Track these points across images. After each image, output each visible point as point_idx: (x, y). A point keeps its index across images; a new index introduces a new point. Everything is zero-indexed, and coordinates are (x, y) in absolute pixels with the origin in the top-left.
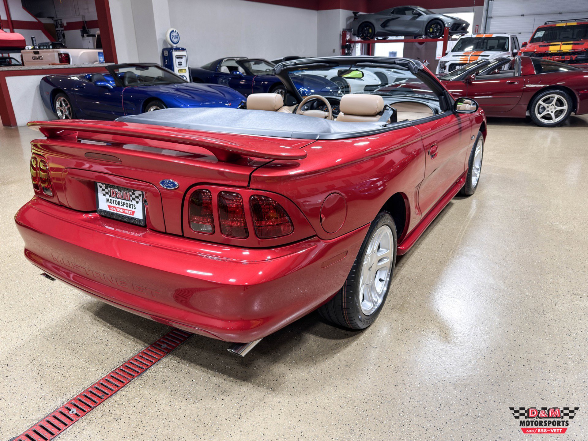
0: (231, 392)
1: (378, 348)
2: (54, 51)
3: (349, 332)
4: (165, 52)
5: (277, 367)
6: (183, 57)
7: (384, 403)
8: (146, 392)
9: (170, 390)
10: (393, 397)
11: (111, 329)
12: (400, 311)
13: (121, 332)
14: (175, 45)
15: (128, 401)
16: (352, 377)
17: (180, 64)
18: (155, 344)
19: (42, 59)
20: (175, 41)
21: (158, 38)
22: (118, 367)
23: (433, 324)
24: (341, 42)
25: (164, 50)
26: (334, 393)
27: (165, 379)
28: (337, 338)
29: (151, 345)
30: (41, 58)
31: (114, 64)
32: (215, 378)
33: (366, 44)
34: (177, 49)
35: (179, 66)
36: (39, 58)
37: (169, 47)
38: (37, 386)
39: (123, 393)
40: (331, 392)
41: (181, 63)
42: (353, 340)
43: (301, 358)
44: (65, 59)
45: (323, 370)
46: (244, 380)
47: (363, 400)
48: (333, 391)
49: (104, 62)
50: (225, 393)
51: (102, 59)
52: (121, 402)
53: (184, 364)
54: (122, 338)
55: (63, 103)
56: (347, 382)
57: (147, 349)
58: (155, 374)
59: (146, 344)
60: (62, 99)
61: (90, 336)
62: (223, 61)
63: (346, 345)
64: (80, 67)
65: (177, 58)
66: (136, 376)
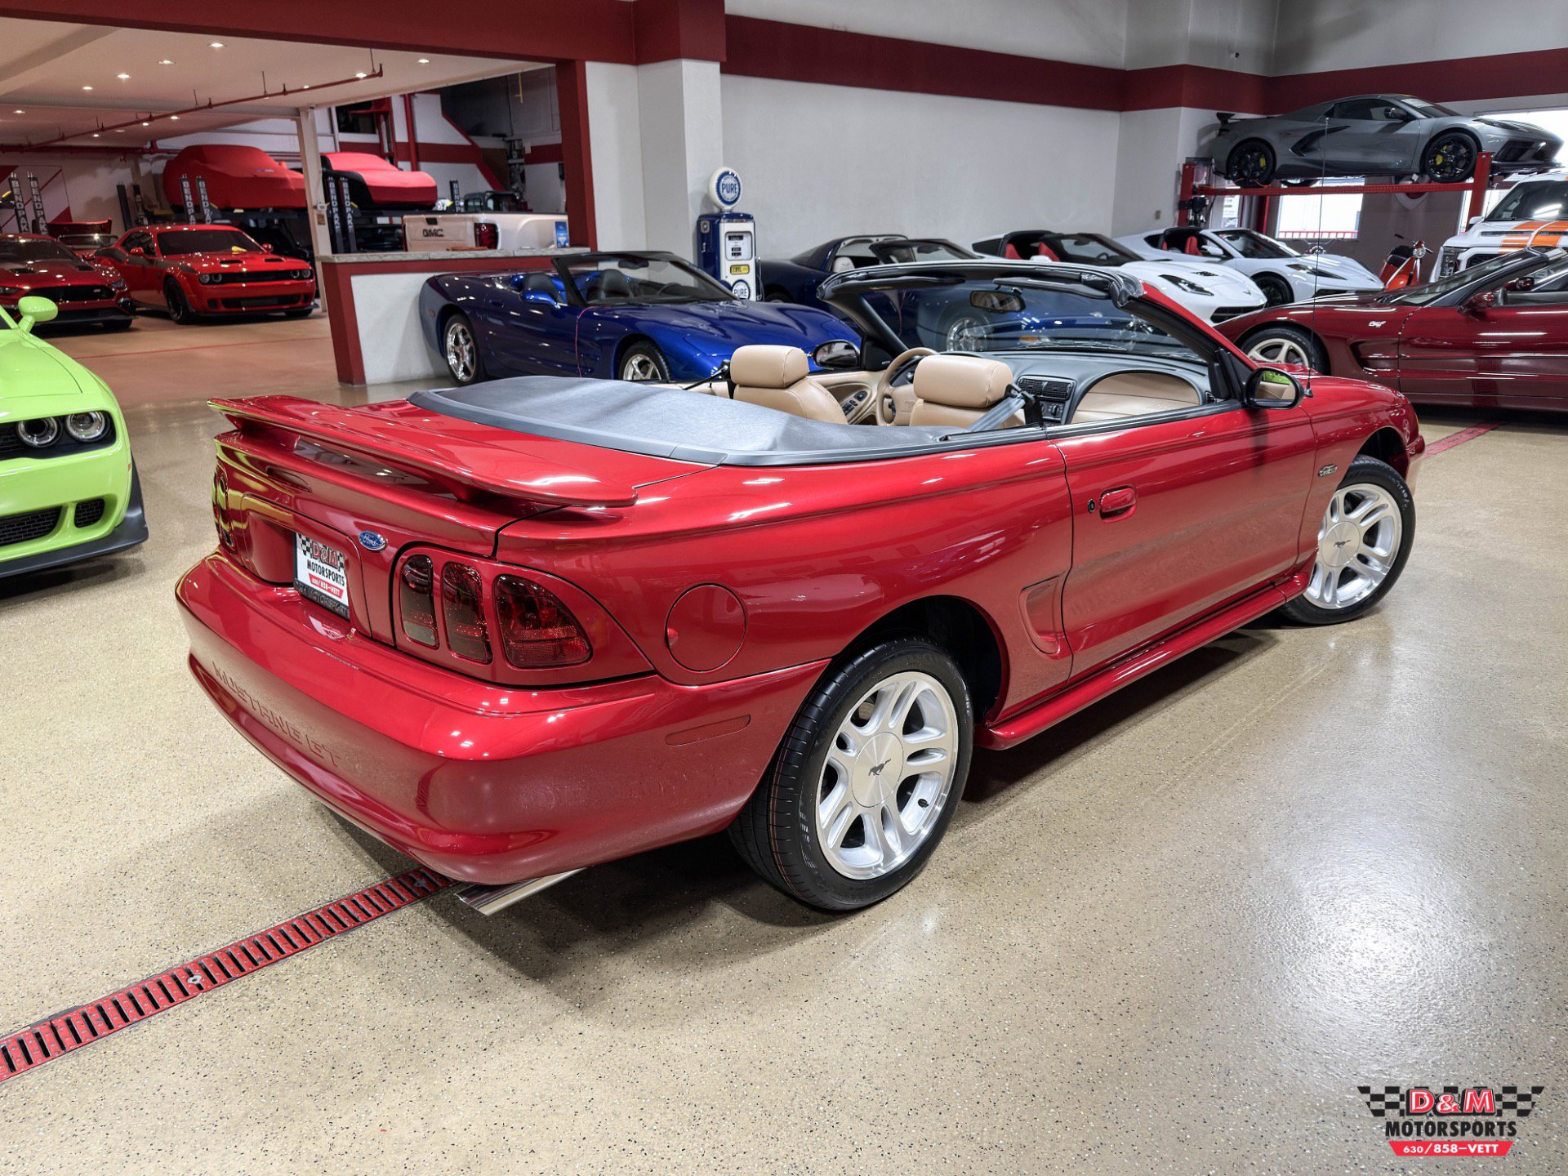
0: (497, 996)
1: (860, 959)
2: (465, 219)
3: (813, 915)
4: (702, 223)
5: (617, 962)
6: (745, 235)
7: (799, 1077)
8: (339, 967)
9: (384, 972)
10: (827, 1068)
11: (337, 835)
12: (962, 885)
13: (353, 843)
14: (727, 208)
15: (299, 977)
16: (764, 1010)
17: (736, 252)
18: (405, 876)
19: (441, 236)
20: (729, 196)
21: (690, 189)
22: (313, 909)
23: (1024, 925)
24: (1179, 193)
25: (702, 218)
26: (705, 1036)
27: (387, 949)
28: (779, 924)
29: (396, 879)
30: (440, 233)
31: (588, 250)
32: (480, 963)
33: (1254, 198)
34: (733, 217)
35: (734, 258)
36: (435, 234)
37: (716, 211)
38: (156, 921)
39: (298, 961)
40: (699, 1034)
41: (740, 249)
42: (814, 933)
43: (677, 953)
44: (488, 236)
45: (709, 986)
46: (535, 978)
47: (757, 1063)
48: (706, 1031)
49: (567, 244)
50: (485, 996)
51: (563, 237)
52: (285, 978)
53: (438, 926)
54: (348, 854)
55: (460, 337)
56: (745, 1018)
57: (386, 886)
58: (373, 935)
59: (387, 874)
60: (460, 328)
61: (293, 842)
62: (842, 245)
63: (790, 941)
64: (512, 255)
65: (730, 238)
66: (339, 933)
